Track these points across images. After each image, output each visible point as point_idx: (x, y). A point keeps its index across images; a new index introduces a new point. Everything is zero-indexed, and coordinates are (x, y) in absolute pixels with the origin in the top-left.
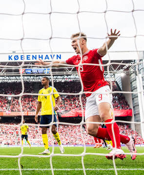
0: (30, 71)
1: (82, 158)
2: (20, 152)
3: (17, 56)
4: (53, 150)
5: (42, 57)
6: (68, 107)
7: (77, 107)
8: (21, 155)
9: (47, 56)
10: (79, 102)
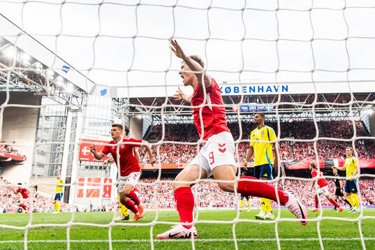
0: (247, 108)
1: (318, 224)
2: (236, 217)
3: (229, 88)
4: (279, 214)
5: (262, 89)
6: (298, 155)
7: (309, 155)
8: (237, 220)
9: (269, 87)
10: (313, 148)
